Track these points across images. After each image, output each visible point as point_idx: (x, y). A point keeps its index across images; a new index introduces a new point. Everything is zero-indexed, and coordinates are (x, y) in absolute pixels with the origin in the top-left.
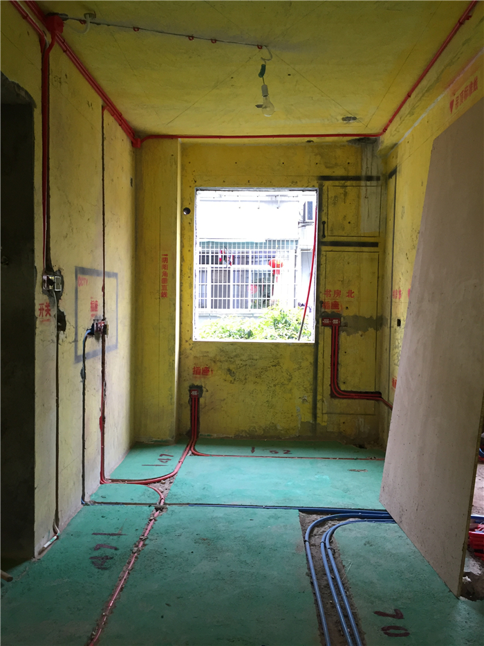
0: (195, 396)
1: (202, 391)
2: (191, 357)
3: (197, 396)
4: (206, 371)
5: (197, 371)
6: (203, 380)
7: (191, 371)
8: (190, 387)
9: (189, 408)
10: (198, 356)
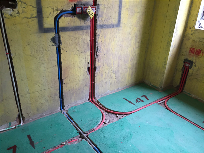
0: (187, 66)
1: (192, 65)
2: (191, 40)
3: (188, 67)
4: (198, 52)
5: (192, 51)
6: (194, 57)
7: (188, 50)
8: (185, 60)
9: (181, 73)
10: (196, 40)
